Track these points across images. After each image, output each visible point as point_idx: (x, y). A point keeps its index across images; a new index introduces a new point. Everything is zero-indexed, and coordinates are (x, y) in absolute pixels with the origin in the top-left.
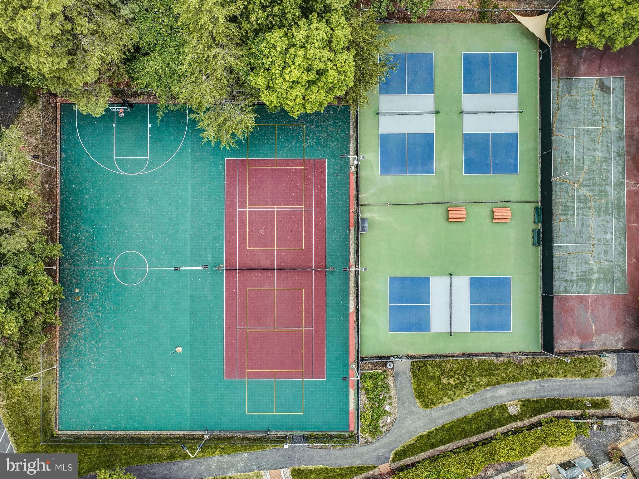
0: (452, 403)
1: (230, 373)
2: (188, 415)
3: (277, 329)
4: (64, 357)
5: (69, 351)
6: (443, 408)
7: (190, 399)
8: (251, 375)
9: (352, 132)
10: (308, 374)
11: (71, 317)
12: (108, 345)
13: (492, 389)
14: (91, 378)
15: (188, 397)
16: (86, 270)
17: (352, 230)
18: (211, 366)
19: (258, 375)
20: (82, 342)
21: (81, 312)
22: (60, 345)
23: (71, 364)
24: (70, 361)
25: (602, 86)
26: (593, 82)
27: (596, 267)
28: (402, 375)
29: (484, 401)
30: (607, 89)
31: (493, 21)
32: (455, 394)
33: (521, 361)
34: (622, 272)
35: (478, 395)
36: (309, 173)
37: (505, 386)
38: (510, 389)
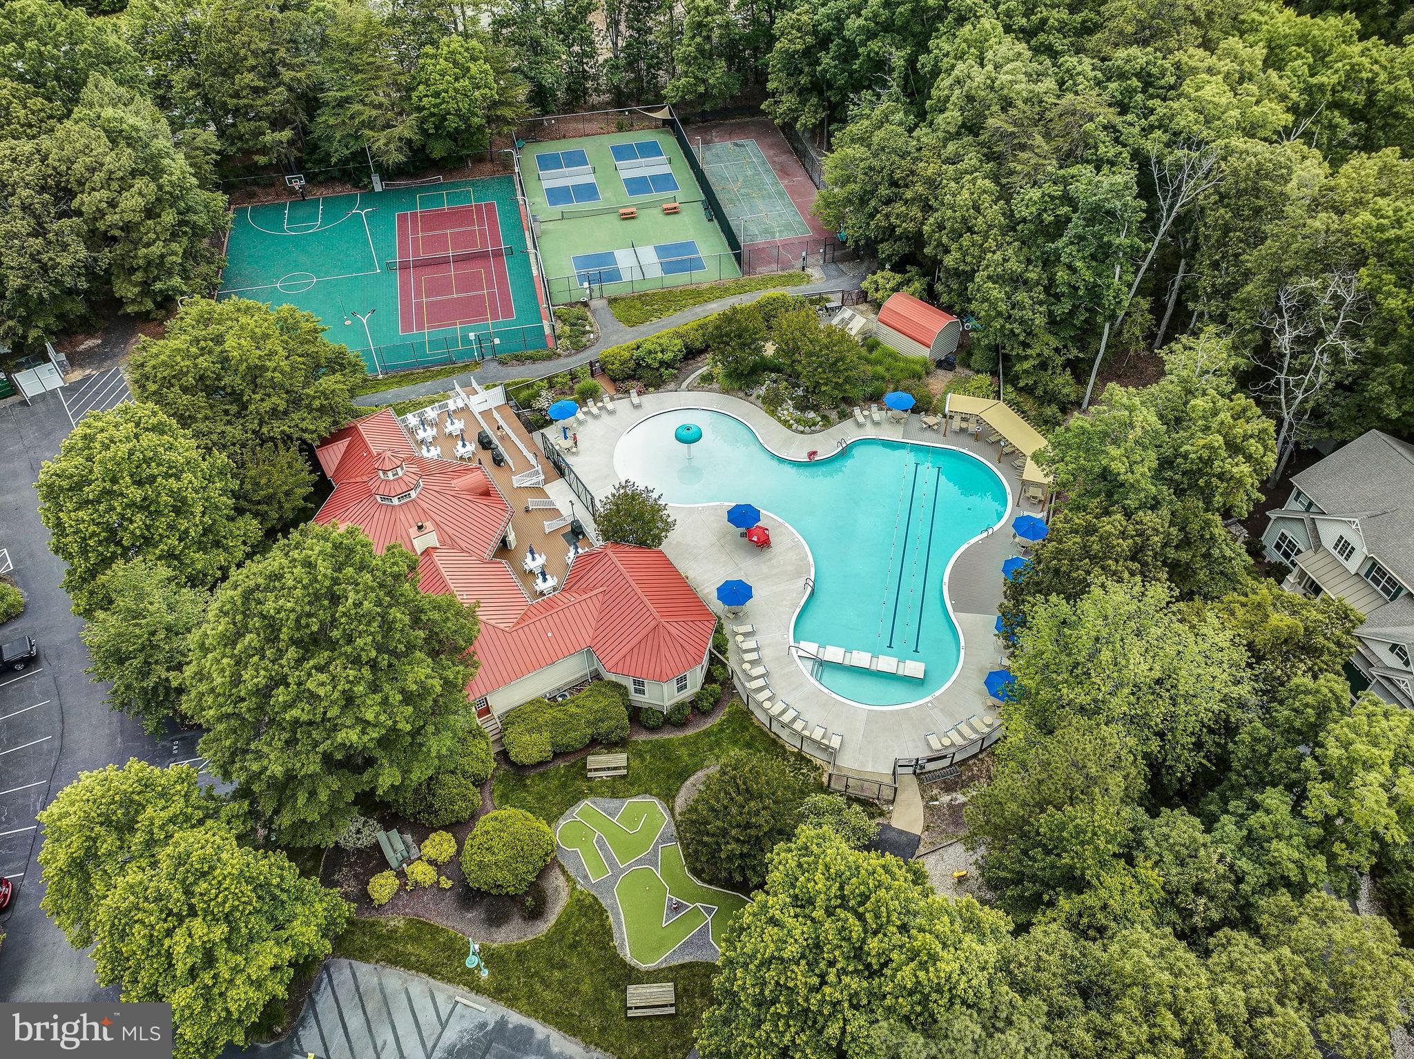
3: (457, 296)
9: (517, 187)
16: (248, 290)
17: (526, 232)
25: (736, 145)
26: (729, 144)
27: (775, 225)
28: (601, 310)
29: (694, 314)
30: (741, 146)
31: (630, 130)
32: (662, 314)
33: (724, 285)
34: (801, 224)
35: (687, 312)
36: (479, 209)
37: (714, 302)
38: (721, 303)
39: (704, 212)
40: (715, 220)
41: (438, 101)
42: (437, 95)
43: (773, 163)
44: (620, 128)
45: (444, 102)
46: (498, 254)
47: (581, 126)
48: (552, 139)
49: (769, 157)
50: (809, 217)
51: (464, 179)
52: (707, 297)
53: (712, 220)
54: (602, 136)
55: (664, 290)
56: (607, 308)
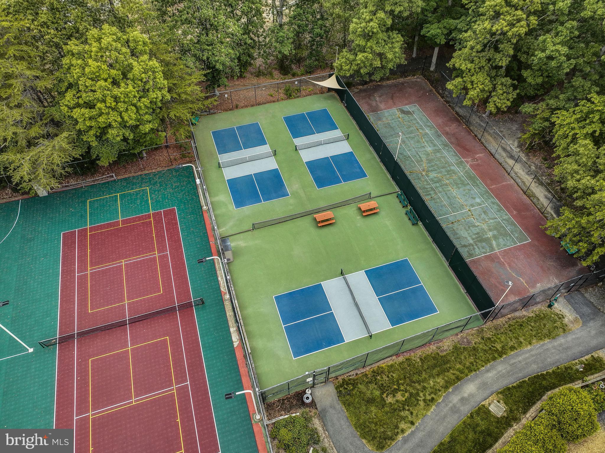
0: (413, 427)
3: (136, 401)
13: (456, 388)
25: (403, 112)
26: (395, 111)
27: (485, 227)
28: (330, 410)
29: (454, 410)
30: (408, 113)
31: (298, 97)
32: (412, 413)
33: (469, 342)
34: (512, 224)
35: (443, 405)
36: (158, 221)
37: (469, 380)
38: (478, 382)
39: (404, 210)
40: (420, 223)
41: (94, 112)
42: (90, 106)
43: (447, 134)
44: (289, 95)
45: (101, 114)
46: (186, 307)
47: (251, 93)
48: (226, 110)
49: (439, 126)
50: (515, 212)
51: (139, 173)
52: (458, 370)
53: (417, 223)
54: (272, 104)
55: (401, 359)
56: (340, 406)
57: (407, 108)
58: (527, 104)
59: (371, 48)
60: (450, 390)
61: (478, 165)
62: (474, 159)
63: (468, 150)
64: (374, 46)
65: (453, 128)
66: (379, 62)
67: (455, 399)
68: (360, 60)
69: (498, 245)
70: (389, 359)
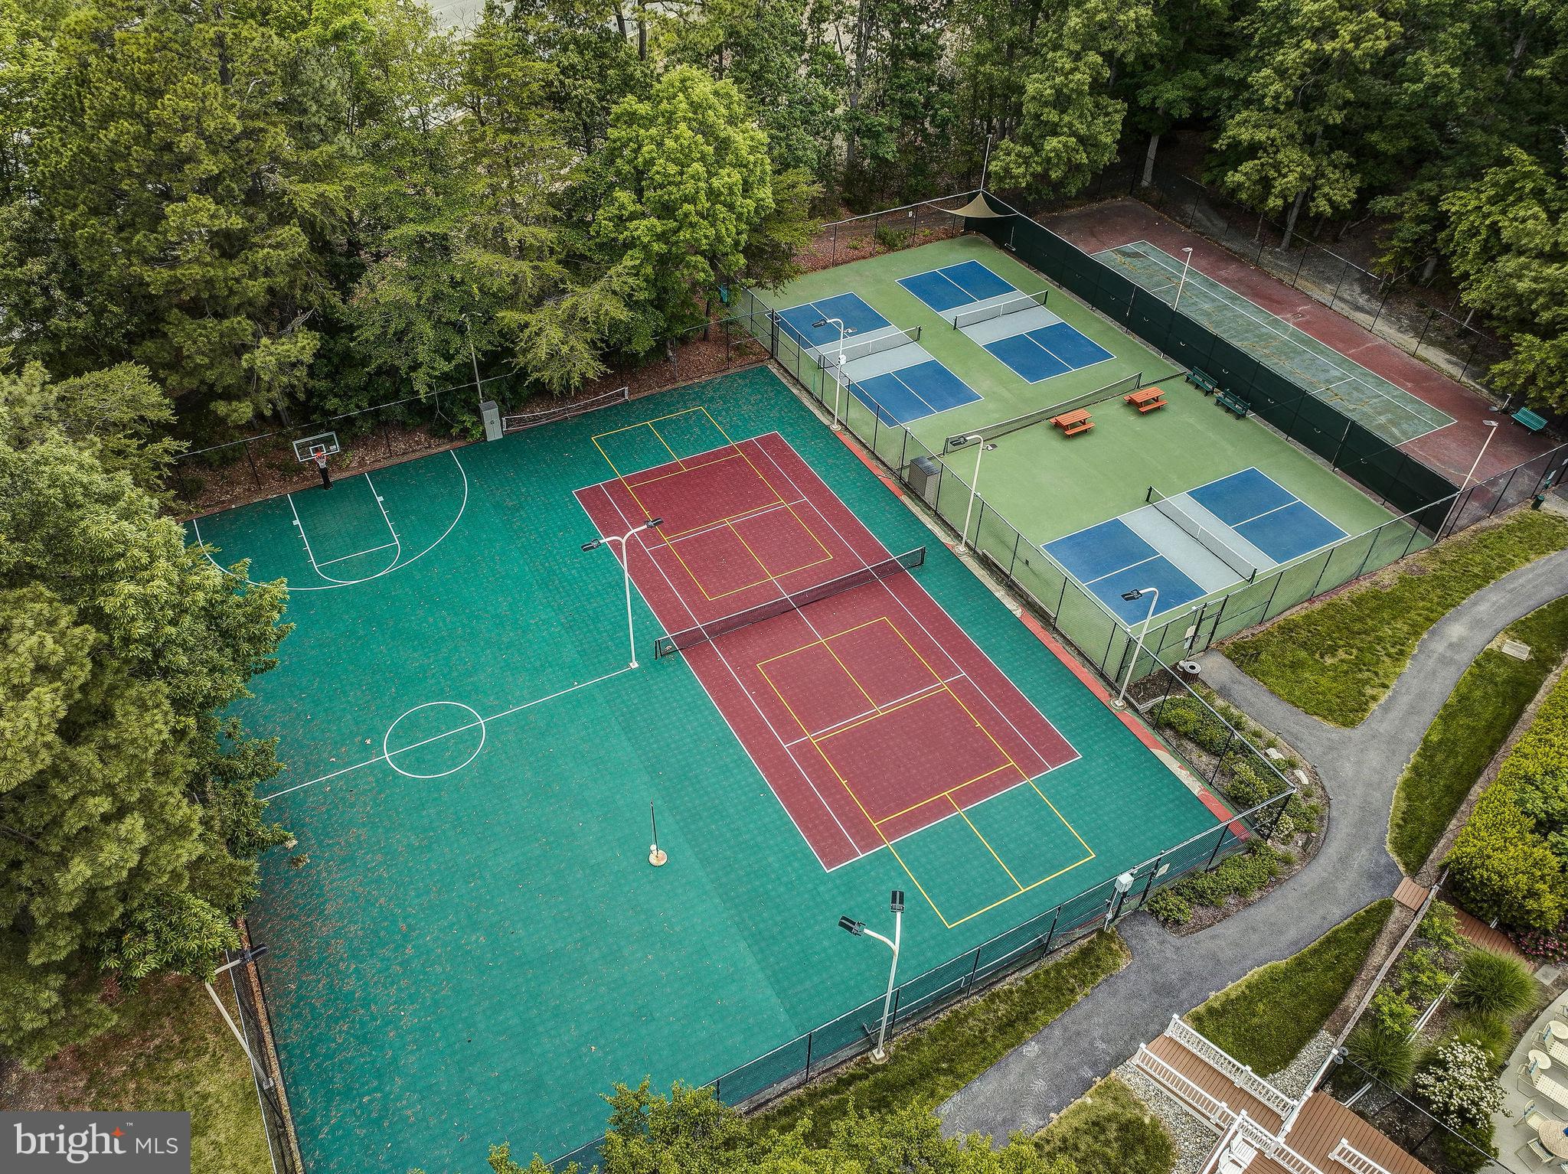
0: (1389, 693)
1: (834, 850)
2: (783, 1017)
3: (883, 710)
4: (294, 1039)
5: (306, 1011)
6: (1386, 709)
7: (763, 969)
8: (892, 830)
9: (795, 391)
10: (1032, 766)
11: (291, 917)
12: (435, 940)
13: (1433, 633)
14: (412, 1058)
15: (756, 968)
16: (305, 791)
17: (905, 499)
18: (771, 859)
19: (911, 821)
20: (348, 968)
21: (321, 889)
22: (272, 1008)
23: (329, 1048)
24: (320, 1041)
26: (1113, 255)
28: (1235, 686)
29: (1444, 661)
30: (1136, 255)
31: (908, 246)
32: (1376, 674)
33: (1422, 571)
34: (1412, 401)
35: (1422, 656)
36: (757, 457)
37: (1449, 619)
38: (1466, 619)
39: (1210, 401)
40: (1251, 415)
43: (1226, 281)
50: (1409, 385)
51: (669, 387)
52: (1423, 608)
53: (1244, 416)
54: (863, 261)
55: (1318, 606)
56: (1247, 680)
57: (1130, 247)
58: (1379, 198)
59: (1070, 125)
60: (1425, 636)
61: (1308, 322)
62: (1295, 314)
63: (1278, 302)
64: (1075, 122)
65: (1231, 270)
66: (1084, 156)
67: (1439, 647)
68: (1054, 150)
69: (1404, 433)
70: (1298, 608)
